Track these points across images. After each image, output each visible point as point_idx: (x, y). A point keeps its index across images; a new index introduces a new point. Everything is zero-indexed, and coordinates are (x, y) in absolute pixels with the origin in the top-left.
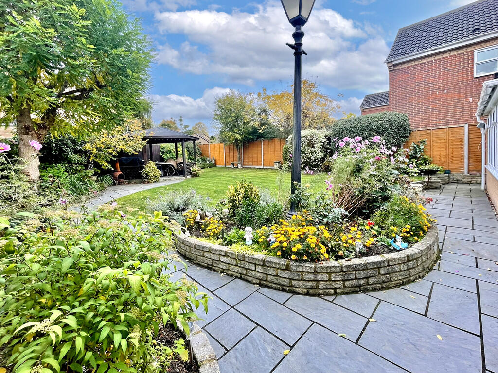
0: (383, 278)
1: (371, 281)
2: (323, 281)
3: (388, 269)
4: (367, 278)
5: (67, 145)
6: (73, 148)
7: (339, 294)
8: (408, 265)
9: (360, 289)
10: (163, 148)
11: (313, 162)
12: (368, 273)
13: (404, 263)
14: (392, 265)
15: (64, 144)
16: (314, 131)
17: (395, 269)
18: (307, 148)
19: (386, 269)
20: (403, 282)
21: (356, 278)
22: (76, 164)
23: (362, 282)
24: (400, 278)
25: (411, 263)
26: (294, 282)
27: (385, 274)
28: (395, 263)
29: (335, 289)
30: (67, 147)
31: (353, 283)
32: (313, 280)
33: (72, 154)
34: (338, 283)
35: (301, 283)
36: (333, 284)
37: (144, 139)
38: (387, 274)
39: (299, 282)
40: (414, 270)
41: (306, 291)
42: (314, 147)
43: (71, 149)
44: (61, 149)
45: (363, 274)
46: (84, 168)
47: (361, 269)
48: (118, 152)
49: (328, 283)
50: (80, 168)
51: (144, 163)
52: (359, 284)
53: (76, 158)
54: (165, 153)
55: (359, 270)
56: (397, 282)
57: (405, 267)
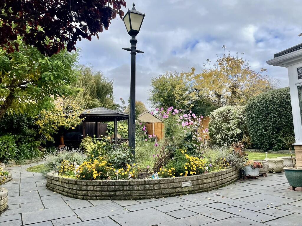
0: (126, 192)
1: (118, 193)
2: (90, 191)
3: (129, 187)
4: (116, 191)
5: (23, 121)
6: (27, 124)
7: (98, 200)
8: (144, 187)
9: (111, 198)
10: (109, 127)
11: (231, 138)
12: (115, 187)
13: (142, 185)
14: (132, 185)
15: (21, 120)
16: (229, 107)
17: (134, 188)
18: (223, 124)
19: (128, 187)
20: (140, 198)
21: (107, 191)
22: (29, 136)
23: (112, 193)
24: (138, 194)
25: (147, 186)
26: (78, 192)
27: (127, 190)
28: (134, 184)
29: (96, 196)
30: (23, 122)
31: (106, 193)
32: (86, 190)
33: (26, 128)
34: (98, 192)
35: (81, 192)
36: (95, 193)
37: (81, 117)
38: (129, 191)
39: (80, 191)
40: (151, 191)
41: (82, 197)
42: (229, 123)
43: (26, 124)
44: (19, 124)
45: (112, 188)
46: (34, 139)
47: (111, 184)
48: (59, 128)
49: (93, 192)
50: (31, 139)
51: (82, 138)
52: (109, 194)
53: (28, 131)
54: (111, 131)
55: (110, 185)
56: (136, 197)
57: (142, 188)
